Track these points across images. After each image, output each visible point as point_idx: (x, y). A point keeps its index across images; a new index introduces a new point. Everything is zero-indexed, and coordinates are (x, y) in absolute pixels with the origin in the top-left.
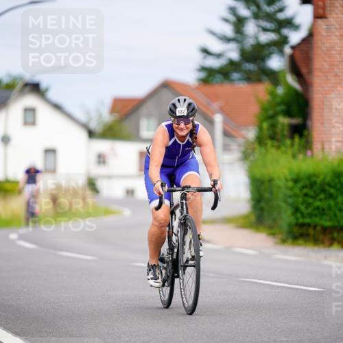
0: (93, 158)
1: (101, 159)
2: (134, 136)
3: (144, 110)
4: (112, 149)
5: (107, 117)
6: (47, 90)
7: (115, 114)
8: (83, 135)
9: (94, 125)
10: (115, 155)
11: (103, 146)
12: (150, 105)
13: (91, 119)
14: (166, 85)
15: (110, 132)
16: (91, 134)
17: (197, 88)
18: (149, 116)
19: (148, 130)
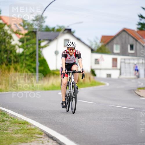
0: (93, 61)
1: (97, 61)
3: (115, 41)
4: (102, 57)
6: (74, 32)
7: (102, 43)
9: (93, 47)
10: (103, 60)
11: (97, 56)
12: (117, 38)
13: (92, 45)
15: (100, 50)
16: (92, 51)
17: (137, 32)
18: (117, 44)
19: (116, 50)
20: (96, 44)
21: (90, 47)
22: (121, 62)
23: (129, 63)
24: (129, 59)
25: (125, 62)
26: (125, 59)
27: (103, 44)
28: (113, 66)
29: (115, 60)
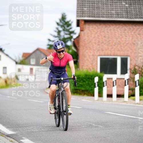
0: (17, 70)
1: (19, 70)
2: (29, 64)
3: (32, 56)
4: (23, 67)
5: (21, 58)
8: (14, 63)
9: (17, 60)
10: (23, 69)
11: (20, 66)
12: (33, 55)
13: (16, 59)
14: (38, 49)
15: (22, 63)
16: (17, 63)
17: (47, 50)
18: (33, 58)
19: (33, 62)
20: (19, 58)
21: (15, 61)
22: (36, 71)
23: (41, 71)
24: (41, 69)
25: (38, 71)
26: (38, 69)
27: (24, 58)
28: (31, 73)
29: (31, 69)
